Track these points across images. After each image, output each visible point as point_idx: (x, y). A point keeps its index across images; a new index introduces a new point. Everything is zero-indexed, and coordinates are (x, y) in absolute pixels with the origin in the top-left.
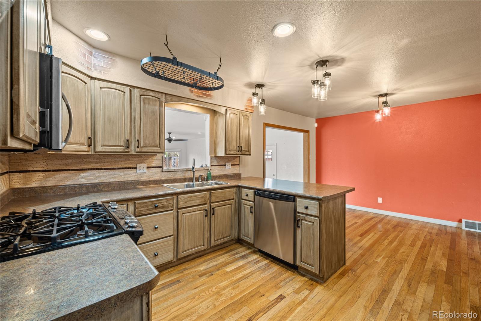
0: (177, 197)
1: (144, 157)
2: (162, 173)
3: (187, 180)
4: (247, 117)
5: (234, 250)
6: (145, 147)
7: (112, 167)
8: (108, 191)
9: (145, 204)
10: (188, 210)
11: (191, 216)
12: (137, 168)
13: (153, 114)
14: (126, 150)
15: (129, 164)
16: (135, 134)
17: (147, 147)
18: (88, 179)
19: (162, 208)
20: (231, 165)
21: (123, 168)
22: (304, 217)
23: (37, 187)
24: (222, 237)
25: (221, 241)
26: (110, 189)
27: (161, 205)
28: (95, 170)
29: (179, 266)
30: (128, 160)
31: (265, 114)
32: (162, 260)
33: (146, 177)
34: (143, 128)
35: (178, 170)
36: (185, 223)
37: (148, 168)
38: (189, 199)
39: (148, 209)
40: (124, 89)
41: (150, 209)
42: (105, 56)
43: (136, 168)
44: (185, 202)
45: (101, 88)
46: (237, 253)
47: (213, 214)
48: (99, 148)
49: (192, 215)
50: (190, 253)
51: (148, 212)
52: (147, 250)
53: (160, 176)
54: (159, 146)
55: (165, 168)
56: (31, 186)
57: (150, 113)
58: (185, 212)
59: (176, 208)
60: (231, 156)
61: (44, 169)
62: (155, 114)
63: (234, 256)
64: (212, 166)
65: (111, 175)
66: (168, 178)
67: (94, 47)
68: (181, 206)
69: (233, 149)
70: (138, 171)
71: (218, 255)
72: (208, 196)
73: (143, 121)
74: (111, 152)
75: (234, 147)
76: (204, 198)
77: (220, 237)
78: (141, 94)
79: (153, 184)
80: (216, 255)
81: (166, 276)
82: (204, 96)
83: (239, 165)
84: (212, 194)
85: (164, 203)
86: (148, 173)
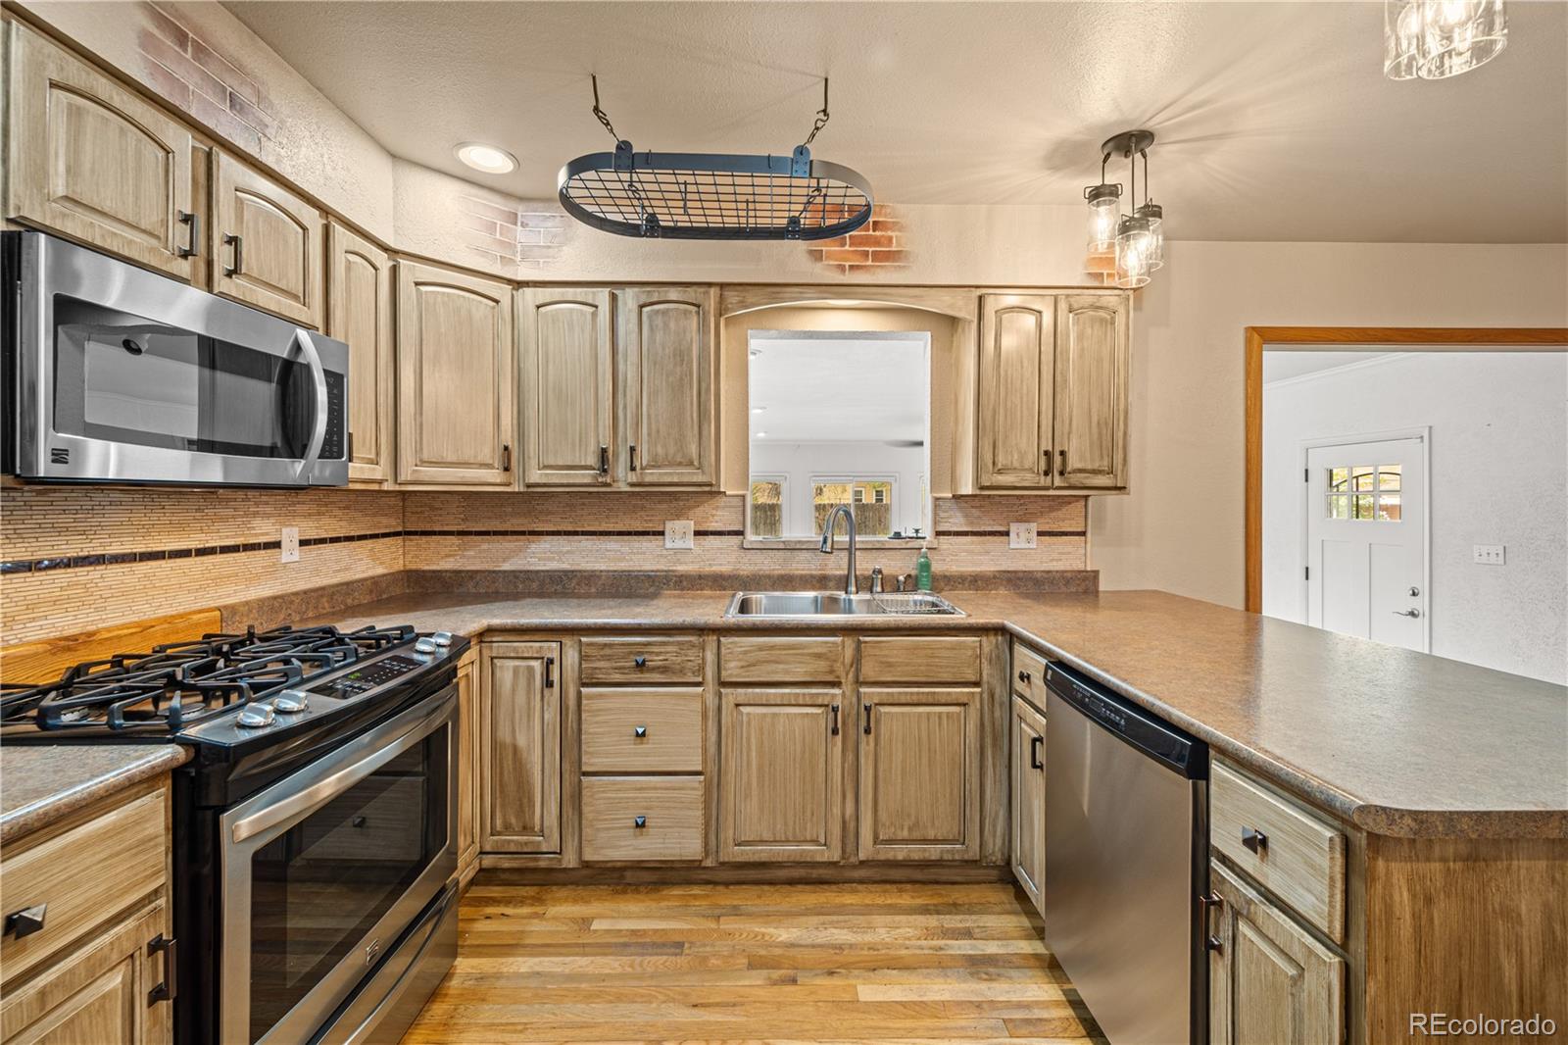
0: (719, 641)
1: (688, 500)
2: (742, 553)
3: (831, 584)
4: (1102, 314)
5: (971, 909)
6: (654, 467)
7: (601, 529)
8: (588, 596)
9: (608, 651)
10: (757, 693)
11: (768, 720)
12: (666, 533)
13: (678, 359)
14: (600, 480)
15: (645, 520)
16: (626, 429)
17: (659, 467)
18: (544, 560)
19: (662, 673)
20: (1040, 534)
21: (629, 533)
22: (1249, 902)
23: (446, 571)
24: (916, 835)
25: (910, 850)
26: (593, 590)
27: (655, 661)
28: (560, 535)
29: (732, 887)
30: (643, 508)
31: (1149, 280)
32: (661, 846)
33: (692, 562)
34: (649, 405)
35: (798, 546)
36: (744, 740)
37: (697, 533)
38: (763, 655)
39: (616, 669)
40: (594, 299)
41: (624, 668)
42: (548, 214)
43: (662, 533)
44: (748, 666)
45: (538, 307)
46: (968, 934)
47: (867, 731)
48: (536, 476)
49: (775, 715)
50: (764, 858)
51: (617, 677)
52: (614, 798)
53: (735, 562)
54: (696, 463)
55: (751, 537)
56: (439, 568)
57: (669, 358)
58: (746, 702)
59: (716, 681)
60: (1036, 496)
61: (460, 528)
62: (686, 358)
63: (942, 943)
64: (938, 534)
65: (597, 551)
66: (761, 573)
67: (521, 199)
68: (731, 675)
69: (1016, 464)
70: (669, 544)
71: (885, 905)
72: (849, 653)
73: (649, 387)
74: (562, 485)
75: (1022, 456)
76: (827, 659)
77: (905, 834)
78: (641, 303)
79: (711, 589)
80: (880, 901)
81: (668, 908)
82: (870, 263)
83: (1083, 534)
84: (866, 651)
85: (668, 656)
86: (697, 550)
